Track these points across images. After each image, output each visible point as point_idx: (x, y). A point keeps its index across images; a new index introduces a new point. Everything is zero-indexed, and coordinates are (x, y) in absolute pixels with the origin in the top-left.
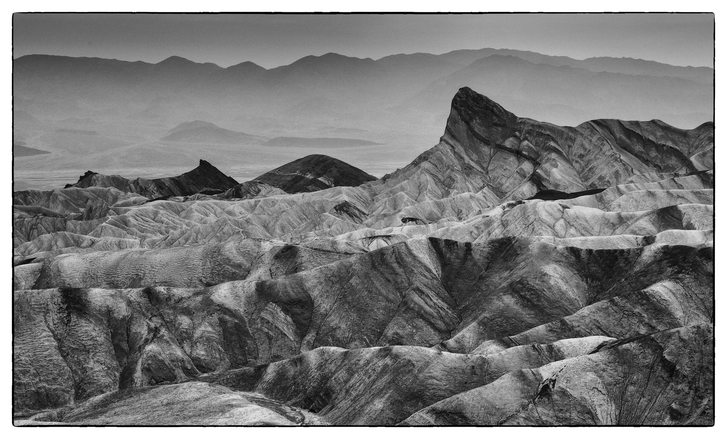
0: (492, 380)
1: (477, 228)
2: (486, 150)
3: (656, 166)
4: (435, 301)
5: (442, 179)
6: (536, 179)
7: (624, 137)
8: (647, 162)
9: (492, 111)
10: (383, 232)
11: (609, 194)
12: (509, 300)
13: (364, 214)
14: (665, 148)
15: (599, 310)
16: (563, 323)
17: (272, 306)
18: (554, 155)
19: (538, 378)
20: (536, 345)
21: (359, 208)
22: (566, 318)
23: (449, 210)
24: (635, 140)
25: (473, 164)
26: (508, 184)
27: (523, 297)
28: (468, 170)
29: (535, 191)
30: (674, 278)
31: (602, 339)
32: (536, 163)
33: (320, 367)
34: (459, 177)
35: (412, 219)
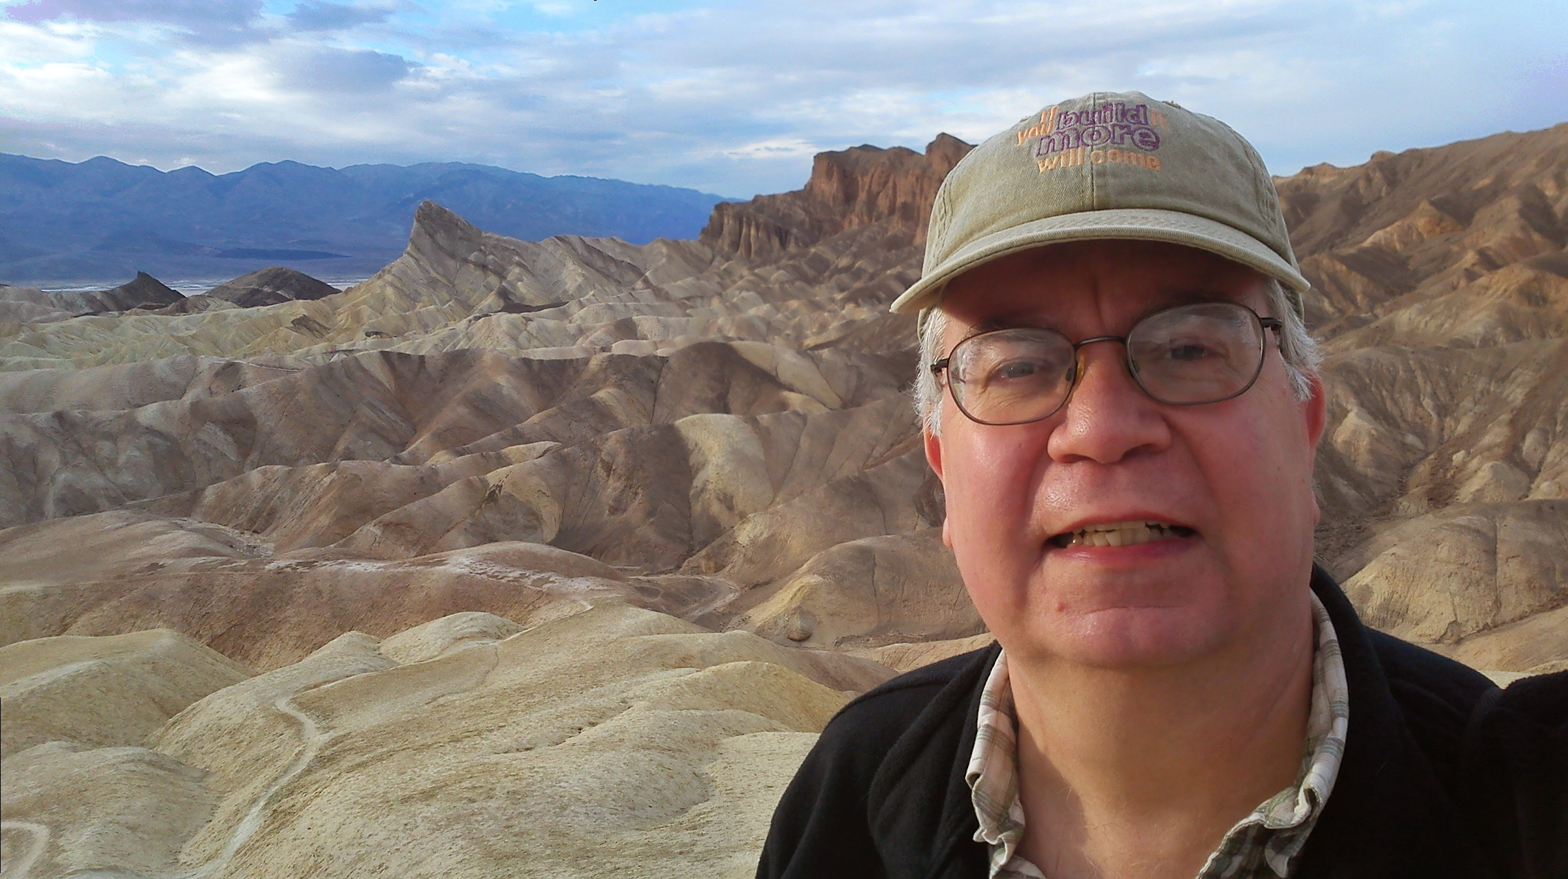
0: (440, 488)
1: (442, 341)
2: (451, 263)
3: (616, 280)
4: (388, 414)
5: (408, 293)
6: (503, 294)
7: (586, 254)
8: (608, 276)
9: (457, 224)
10: (344, 346)
11: (573, 306)
12: (462, 410)
13: (325, 328)
14: (623, 264)
15: (549, 416)
16: (515, 430)
17: (209, 426)
18: (517, 270)
19: (484, 483)
20: (484, 453)
21: (320, 322)
22: (518, 426)
23: (415, 323)
24: (595, 255)
25: (439, 277)
26: (475, 297)
27: (477, 408)
28: (433, 283)
29: (502, 304)
30: (619, 385)
31: (549, 444)
32: (502, 276)
33: (263, 486)
34: (423, 290)
35: (376, 333)
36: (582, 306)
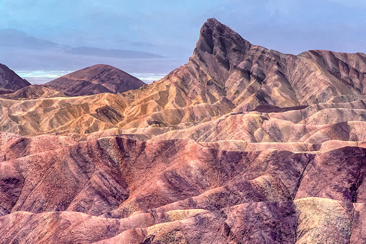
2: (223, 69)
3: (357, 89)
8: (349, 85)
9: (232, 39)
11: (312, 109)
12: (160, 184)
13: (120, 116)
18: (275, 77)
20: (153, 213)
21: (117, 111)
22: (194, 198)
24: (342, 68)
27: (170, 183)
29: (258, 104)
30: (273, 173)
35: (156, 123)
36: (319, 109)
